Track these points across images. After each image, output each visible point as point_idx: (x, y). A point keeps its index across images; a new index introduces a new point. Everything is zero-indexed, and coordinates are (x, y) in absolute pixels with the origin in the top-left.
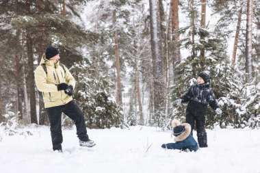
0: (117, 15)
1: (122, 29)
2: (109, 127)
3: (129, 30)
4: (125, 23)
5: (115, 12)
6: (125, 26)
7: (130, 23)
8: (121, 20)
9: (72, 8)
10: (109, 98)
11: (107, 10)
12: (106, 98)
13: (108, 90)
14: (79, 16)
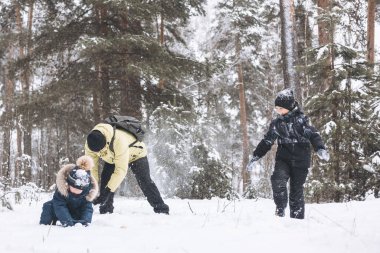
0: (243, 40)
1: (250, 61)
2: (209, 197)
3: (261, 63)
4: (254, 53)
5: (238, 36)
6: (253, 57)
7: (262, 53)
8: (249, 49)
9: (172, 31)
10: (210, 154)
11: (227, 34)
12: (206, 153)
13: (208, 142)
14: (183, 41)
